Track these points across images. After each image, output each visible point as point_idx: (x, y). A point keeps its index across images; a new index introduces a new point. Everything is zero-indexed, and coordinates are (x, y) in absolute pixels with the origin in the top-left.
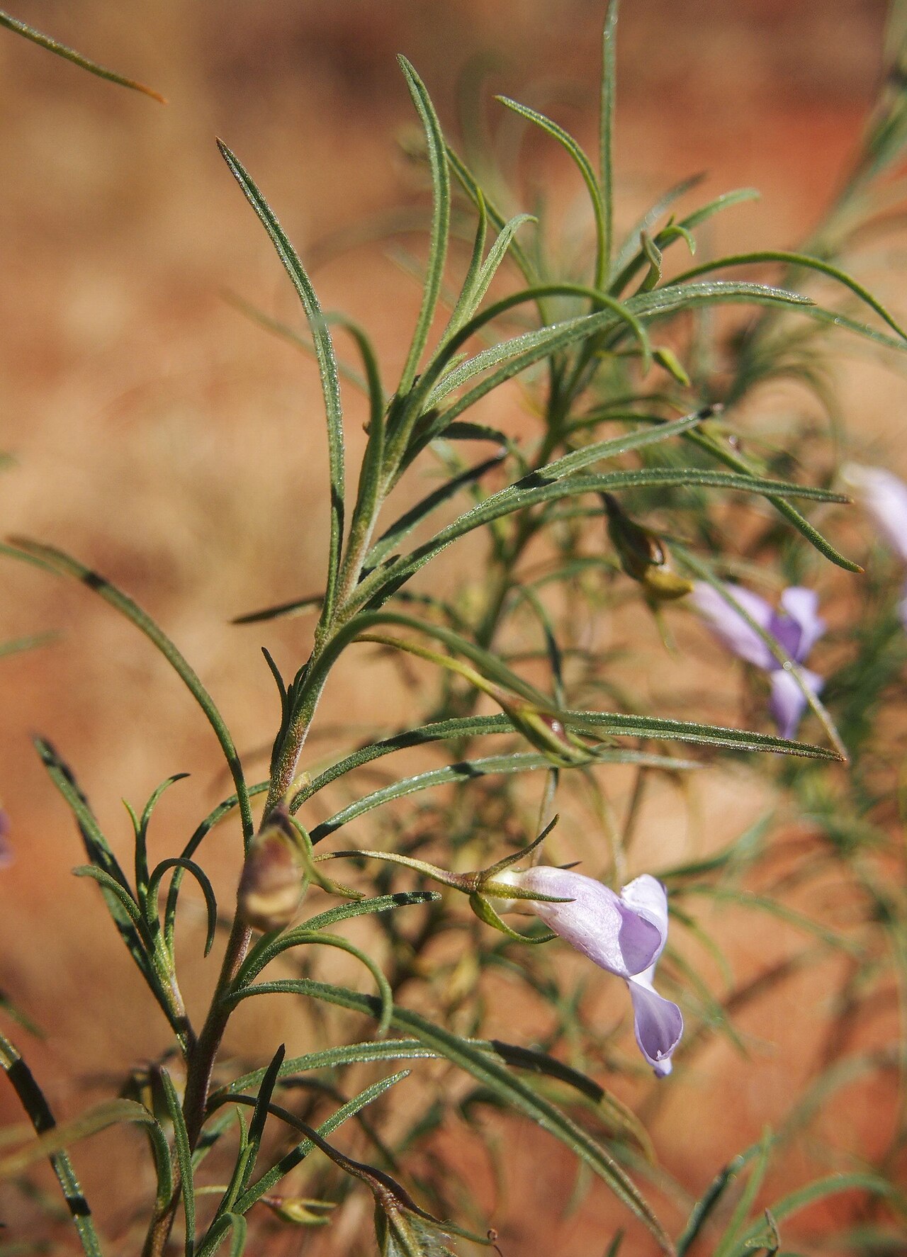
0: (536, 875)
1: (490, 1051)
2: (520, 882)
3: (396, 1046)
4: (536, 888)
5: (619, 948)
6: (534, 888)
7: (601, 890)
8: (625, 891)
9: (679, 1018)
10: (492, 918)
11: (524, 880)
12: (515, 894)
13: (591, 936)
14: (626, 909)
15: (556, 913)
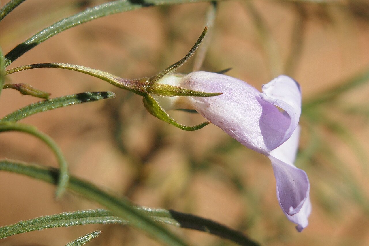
0: (193, 77)
1: (167, 217)
2: (181, 84)
3: (91, 214)
4: (192, 87)
5: (260, 130)
6: (191, 88)
7: (245, 87)
8: (266, 88)
9: (306, 182)
10: (160, 113)
11: (184, 82)
12: (176, 92)
13: (237, 122)
14: (266, 101)
15: (208, 105)
